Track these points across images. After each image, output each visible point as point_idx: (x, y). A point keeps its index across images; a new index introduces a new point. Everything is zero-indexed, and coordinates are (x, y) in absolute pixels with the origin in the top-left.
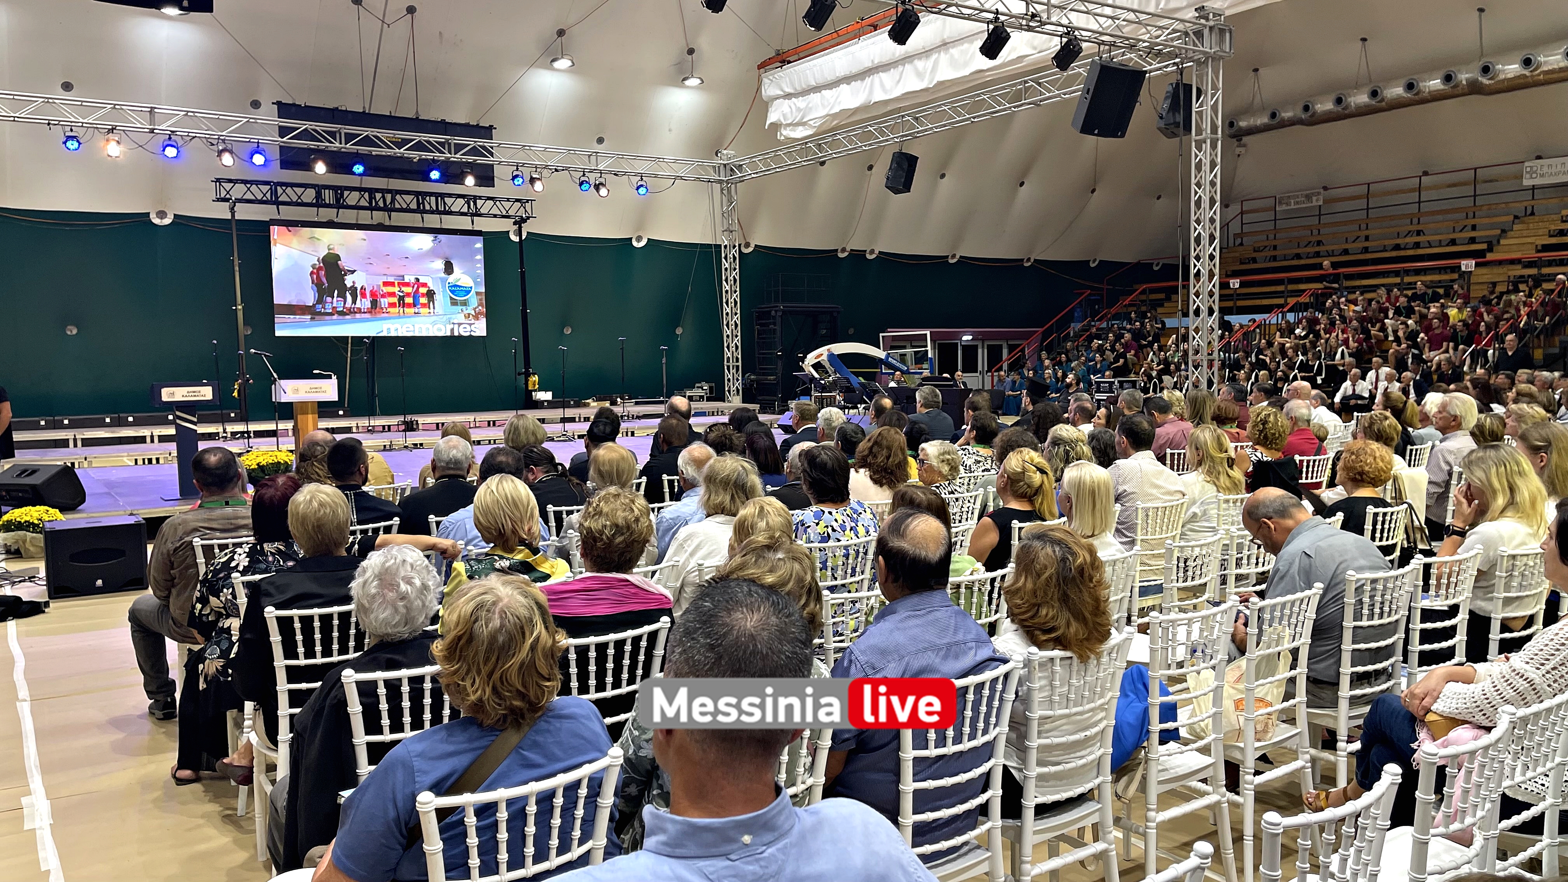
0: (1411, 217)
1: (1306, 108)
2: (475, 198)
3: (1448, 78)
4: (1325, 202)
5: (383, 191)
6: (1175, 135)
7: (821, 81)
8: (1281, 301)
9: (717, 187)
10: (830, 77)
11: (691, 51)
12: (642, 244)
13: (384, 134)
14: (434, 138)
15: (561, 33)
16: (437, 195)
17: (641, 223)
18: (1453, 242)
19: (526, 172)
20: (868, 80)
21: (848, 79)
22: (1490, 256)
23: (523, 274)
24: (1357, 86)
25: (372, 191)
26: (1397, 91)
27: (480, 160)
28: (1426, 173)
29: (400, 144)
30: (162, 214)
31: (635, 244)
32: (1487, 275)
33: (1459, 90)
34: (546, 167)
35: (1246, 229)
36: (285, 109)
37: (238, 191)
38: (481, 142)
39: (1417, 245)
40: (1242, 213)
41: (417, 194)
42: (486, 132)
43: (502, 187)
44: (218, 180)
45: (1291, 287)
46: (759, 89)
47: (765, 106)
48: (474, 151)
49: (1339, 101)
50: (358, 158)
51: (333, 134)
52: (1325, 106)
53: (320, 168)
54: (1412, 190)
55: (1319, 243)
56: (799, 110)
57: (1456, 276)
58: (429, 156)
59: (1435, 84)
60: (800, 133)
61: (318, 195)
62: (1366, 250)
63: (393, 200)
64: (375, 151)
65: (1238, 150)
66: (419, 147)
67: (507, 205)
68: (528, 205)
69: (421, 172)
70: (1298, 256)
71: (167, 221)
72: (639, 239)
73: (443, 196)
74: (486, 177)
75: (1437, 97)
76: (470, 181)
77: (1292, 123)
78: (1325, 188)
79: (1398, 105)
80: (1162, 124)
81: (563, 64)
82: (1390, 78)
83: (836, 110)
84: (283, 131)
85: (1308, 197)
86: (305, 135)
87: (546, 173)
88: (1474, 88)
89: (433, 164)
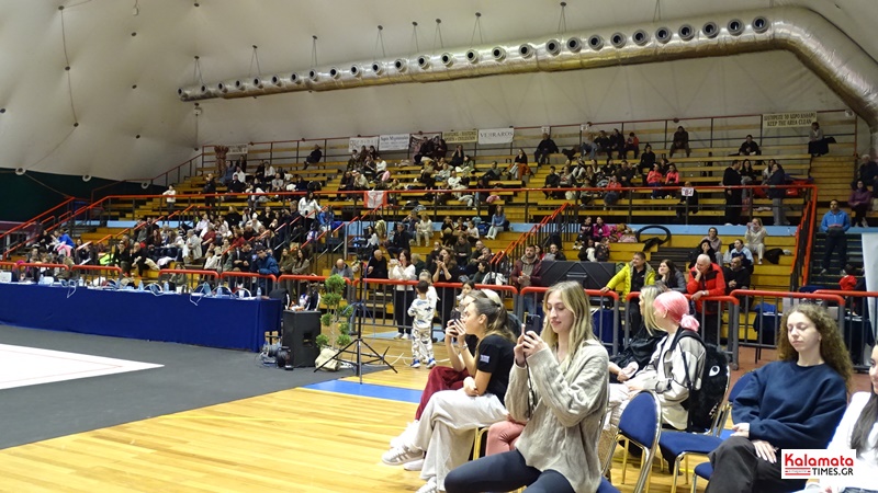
0: (292, 166)
1: (221, 87)
3: (294, 78)
24: (247, 77)
26: (269, 83)
28: (303, 140)
33: (301, 86)
35: (206, 165)
40: (203, 154)
49: (238, 84)
52: (231, 87)
54: (293, 149)
59: (288, 80)
65: (196, 111)
77: (215, 96)
78: (249, 143)
79: (271, 92)
82: (265, 74)
85: (240, 148)
88: (309, 87)
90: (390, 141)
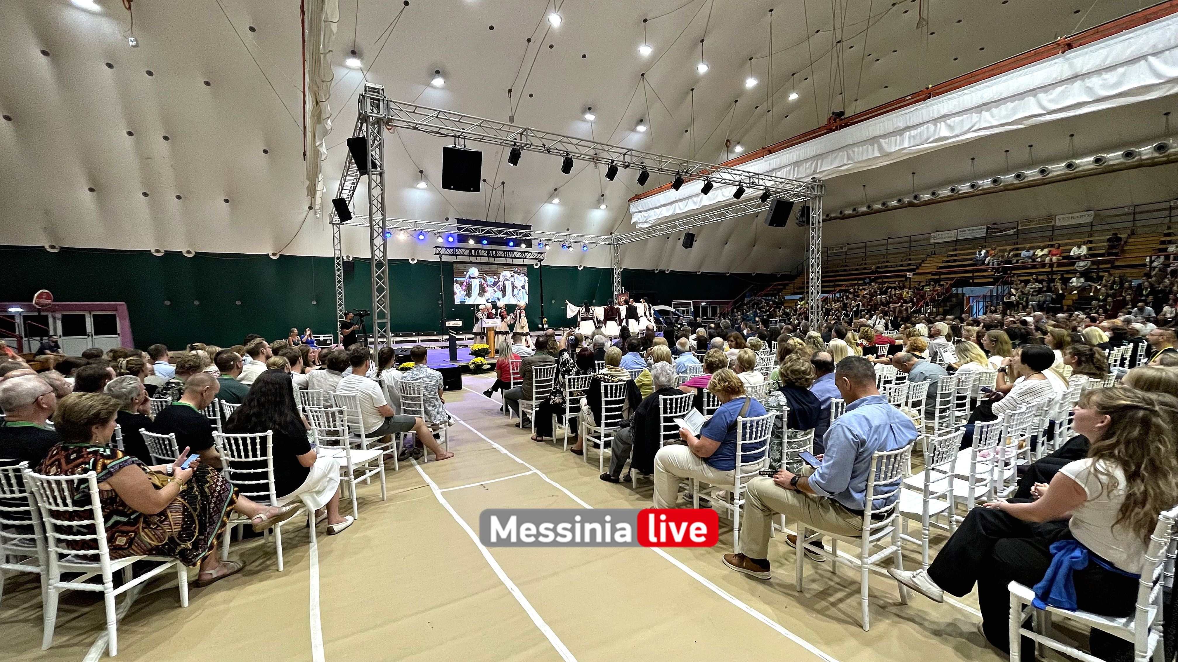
0: (884, 255)
1: (841, 213)
2: (525, 252)
3: (899, 201)
4: (849, 249)
5: (492, 250)
6: (802, 226)
7: (654, 206)
8: (833, 289)
9: (612, 246)
10: (659, 205)
11: (603, 195)
12: (581, 268)
13: (494, 229)
14: (512, 230)
15: (556, 190)
16: (511, 251)
17: (581, 260)
18: (901, 266)
19: (544, 242)
20: (674, 205)
21: (665, 205)
22: (917, 271)
23: (541, 280)
24: (862, 204)
25: (488, 250)
26: (879, 206)
27: (528, 238)
28: (889, 238)
29: (500, 232)
30: (413, 260)
31: (579, 268)
32: (917, 278)
33: (905, 205)
34: (551, 240)
36: (459, 221)
37: (443, 251)
38: (528, 231)
39: (886, 267)
41: (504, 251)
42: (529, 227)
43: (534, 248)
44: (436, 247)
45: (836, 283)
46: (628, 208)
47: (630, 216)
48: (526, 235)
49: (854, 210)
50: (484, 238)
51: (476, 229)
52: (848, 212)
53: (471, 242)
54: (884, 245)
55: (846, 266)
56: (645, 217)
57: (903, 279)
58: (509, 237)
59: (894, 203)
60: (646, 226)
61: (470, 252)
62: (865, 269)
63: (496, 253)
64: (491, 235)
66: (506, 234)
67: (536, 255)
68: (543, 255)
69: (506, 243)
70: (837, 271)
71: (415, 262)
72: (580, 266)
73: (513, 252)
74: (529, 244)
75: (895, 208)
76: (523, 246)
77: (835, 219)
78: (848, 244)
79: (879, 211)
80: (797, 221)
81: (556, 201)
82: (875, 201)
83: (660, 217)
84: (459, 229)
85: (841, 248)
86: (467, 230)
87: (550, 242)
88: (911, 204)
89: (511, 240)
90: (968, 232)
